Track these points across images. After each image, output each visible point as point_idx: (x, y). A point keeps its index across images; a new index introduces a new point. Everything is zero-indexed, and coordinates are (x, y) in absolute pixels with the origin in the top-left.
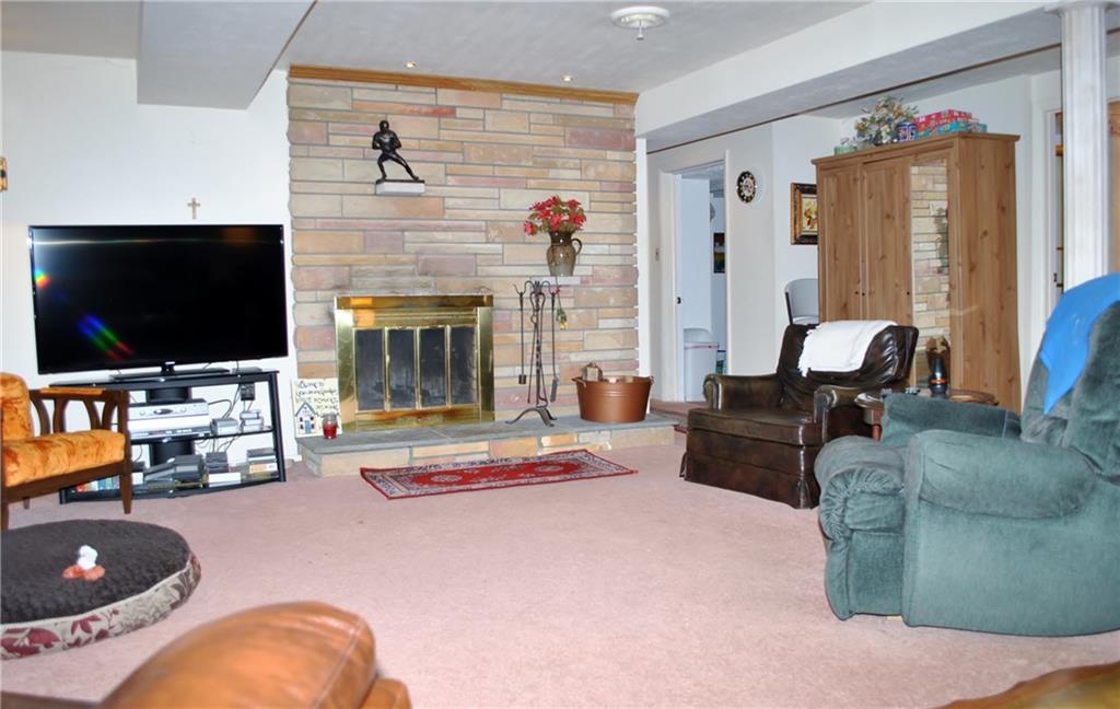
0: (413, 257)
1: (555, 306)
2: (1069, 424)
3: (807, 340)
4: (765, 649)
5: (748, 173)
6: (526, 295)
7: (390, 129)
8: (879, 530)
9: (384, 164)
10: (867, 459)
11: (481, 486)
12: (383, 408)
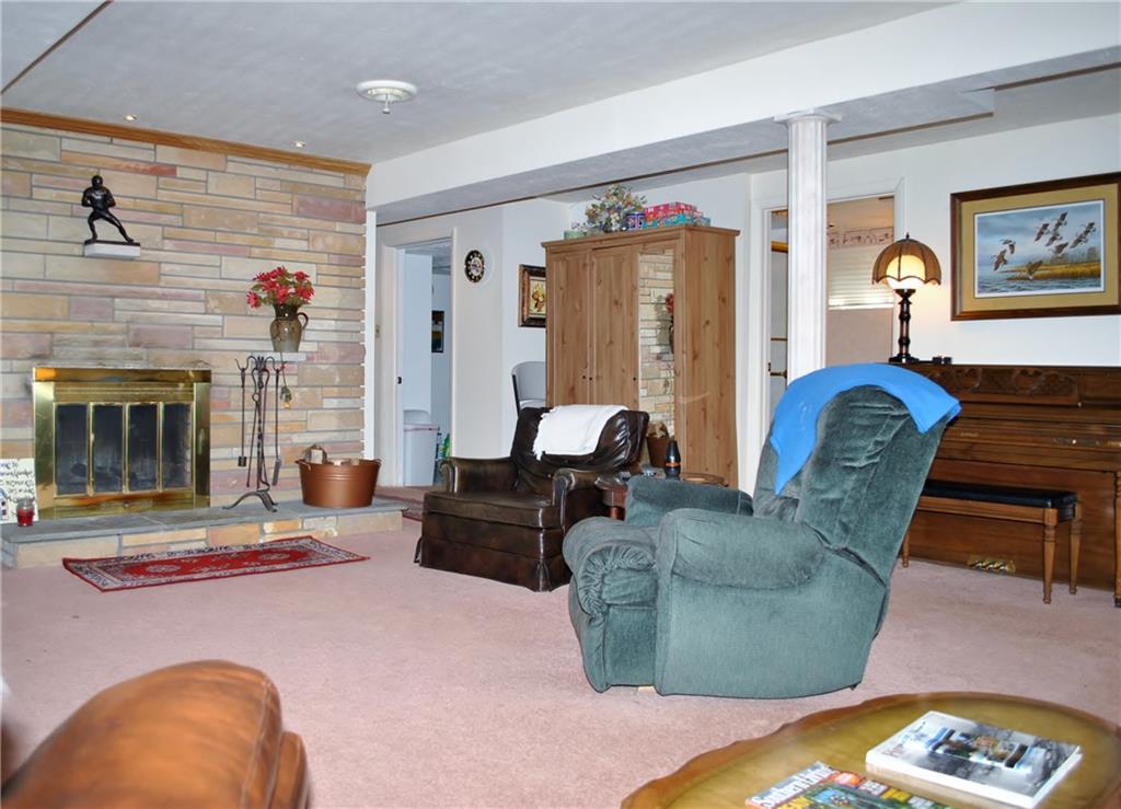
0: (124, 326)
1: (280, 384)
2: (800, 504)
3: (542, 425)
4: (530, 723)
5: (477, 252)
6: (248, 371)
7: (104, 185)
8: (634, 604)
9: (95, 223)
10: (619, 537)
11: (204, 576)
12: (85, 491)
